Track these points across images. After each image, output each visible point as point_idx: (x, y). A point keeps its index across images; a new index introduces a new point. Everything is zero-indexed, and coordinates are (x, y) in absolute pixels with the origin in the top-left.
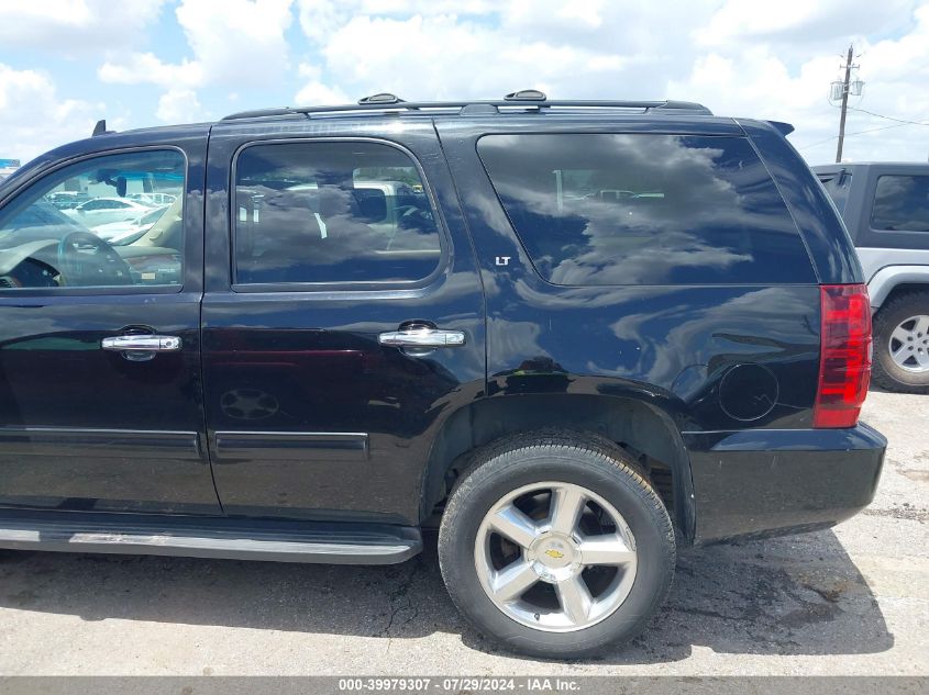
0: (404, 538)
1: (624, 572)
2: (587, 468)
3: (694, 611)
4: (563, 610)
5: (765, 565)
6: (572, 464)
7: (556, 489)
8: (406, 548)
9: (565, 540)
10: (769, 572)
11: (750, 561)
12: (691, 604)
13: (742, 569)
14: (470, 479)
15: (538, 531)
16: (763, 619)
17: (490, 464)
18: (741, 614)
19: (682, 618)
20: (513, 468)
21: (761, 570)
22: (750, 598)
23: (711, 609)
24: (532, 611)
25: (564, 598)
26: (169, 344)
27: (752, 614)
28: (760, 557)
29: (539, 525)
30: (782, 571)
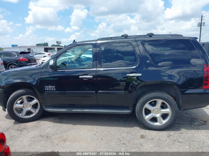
0: (129, 109)
1: (169, 115)
2: (163, 96)
3: (180, 124)
4: (158, 122)
5: (192, 117)
6: (160, 96)
7: (157, 100)
8: (129, 111)
9: (159, 109)
10: (193, 118)
11: (189, 116)
12: (179, 123)
13: (188, 118)
14: (142, 99)
15: (154, 108)
16: (193, 125)
17: (146, 96)
18: (189, 124)
19: (178, 125)
20: (150, 97)
21: (191, 118)
22: (190, 122)
23: (183, 124)
24: (152, 122)
25: (158, 120)
26: (91, 77)
27: (191, 124)
28: (191, 116)
29: (154, 107)
30: (195, 118)
